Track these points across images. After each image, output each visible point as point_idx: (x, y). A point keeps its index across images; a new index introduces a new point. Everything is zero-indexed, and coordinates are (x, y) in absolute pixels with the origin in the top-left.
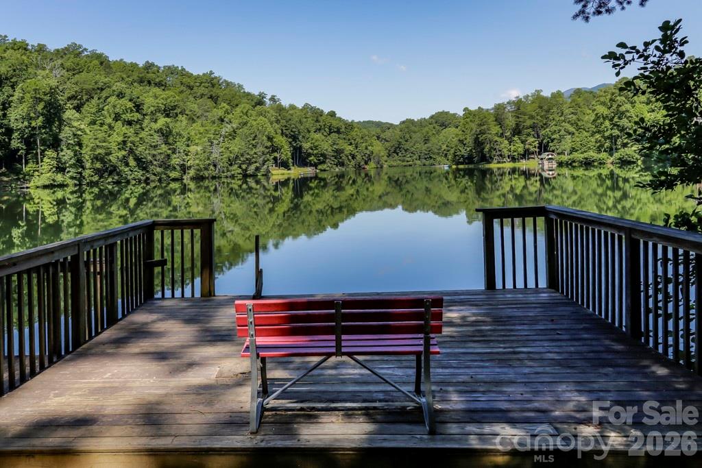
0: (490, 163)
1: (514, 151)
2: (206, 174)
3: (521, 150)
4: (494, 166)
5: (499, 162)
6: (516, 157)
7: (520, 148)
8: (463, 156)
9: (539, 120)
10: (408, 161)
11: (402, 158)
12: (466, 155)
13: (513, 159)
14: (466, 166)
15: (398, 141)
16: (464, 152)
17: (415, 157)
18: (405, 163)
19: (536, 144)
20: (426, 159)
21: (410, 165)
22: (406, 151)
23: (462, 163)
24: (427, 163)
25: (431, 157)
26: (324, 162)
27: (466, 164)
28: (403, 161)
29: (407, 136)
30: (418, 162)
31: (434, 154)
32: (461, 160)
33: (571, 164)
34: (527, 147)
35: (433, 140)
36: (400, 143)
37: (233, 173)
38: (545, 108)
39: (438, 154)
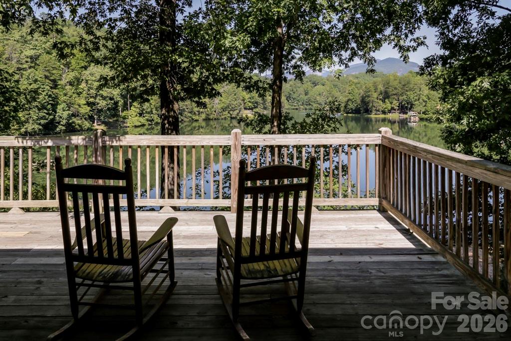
0: (371, 114)
1: (386, 108)
2: (211, 117)
3: (390, 108)
4: (373, 116)
5: (376, 114)
6: (386, 112)
7: (389, 106)
8: (352, 109)
9: (400, 91)
10: (295, 106)
11: (291, 104)
12: (354, 108)
13: (384, 112)
14: (354, 115)
15: (289, 93)
16: (352, 106)
17: (299, 104)
18: (293, 107)
19: (397, 104)
20: (307, 105)
21: (297, 109)
22: (294, 99)
23: (350, 113)
24: (308, 107)
25: (310, 104)
26: (257, 107)
27: (354, 113)
28: (292, 106)
29: (295, 90)
30: (302, 107)
31: (312, 102)
32: (350, 111)
33: (429, 120)
34: (393, 106)
35: (311, 93)
36: (290, 94)
37: (225, 116)
38: (403, 83)
39: (314, 102)
